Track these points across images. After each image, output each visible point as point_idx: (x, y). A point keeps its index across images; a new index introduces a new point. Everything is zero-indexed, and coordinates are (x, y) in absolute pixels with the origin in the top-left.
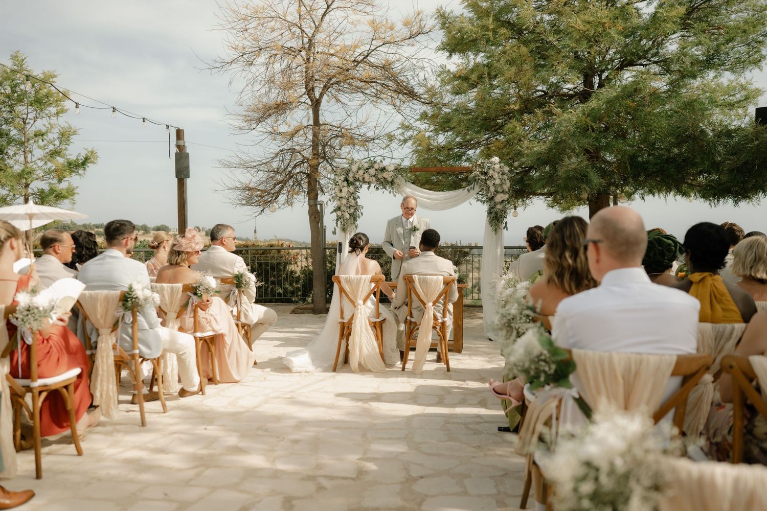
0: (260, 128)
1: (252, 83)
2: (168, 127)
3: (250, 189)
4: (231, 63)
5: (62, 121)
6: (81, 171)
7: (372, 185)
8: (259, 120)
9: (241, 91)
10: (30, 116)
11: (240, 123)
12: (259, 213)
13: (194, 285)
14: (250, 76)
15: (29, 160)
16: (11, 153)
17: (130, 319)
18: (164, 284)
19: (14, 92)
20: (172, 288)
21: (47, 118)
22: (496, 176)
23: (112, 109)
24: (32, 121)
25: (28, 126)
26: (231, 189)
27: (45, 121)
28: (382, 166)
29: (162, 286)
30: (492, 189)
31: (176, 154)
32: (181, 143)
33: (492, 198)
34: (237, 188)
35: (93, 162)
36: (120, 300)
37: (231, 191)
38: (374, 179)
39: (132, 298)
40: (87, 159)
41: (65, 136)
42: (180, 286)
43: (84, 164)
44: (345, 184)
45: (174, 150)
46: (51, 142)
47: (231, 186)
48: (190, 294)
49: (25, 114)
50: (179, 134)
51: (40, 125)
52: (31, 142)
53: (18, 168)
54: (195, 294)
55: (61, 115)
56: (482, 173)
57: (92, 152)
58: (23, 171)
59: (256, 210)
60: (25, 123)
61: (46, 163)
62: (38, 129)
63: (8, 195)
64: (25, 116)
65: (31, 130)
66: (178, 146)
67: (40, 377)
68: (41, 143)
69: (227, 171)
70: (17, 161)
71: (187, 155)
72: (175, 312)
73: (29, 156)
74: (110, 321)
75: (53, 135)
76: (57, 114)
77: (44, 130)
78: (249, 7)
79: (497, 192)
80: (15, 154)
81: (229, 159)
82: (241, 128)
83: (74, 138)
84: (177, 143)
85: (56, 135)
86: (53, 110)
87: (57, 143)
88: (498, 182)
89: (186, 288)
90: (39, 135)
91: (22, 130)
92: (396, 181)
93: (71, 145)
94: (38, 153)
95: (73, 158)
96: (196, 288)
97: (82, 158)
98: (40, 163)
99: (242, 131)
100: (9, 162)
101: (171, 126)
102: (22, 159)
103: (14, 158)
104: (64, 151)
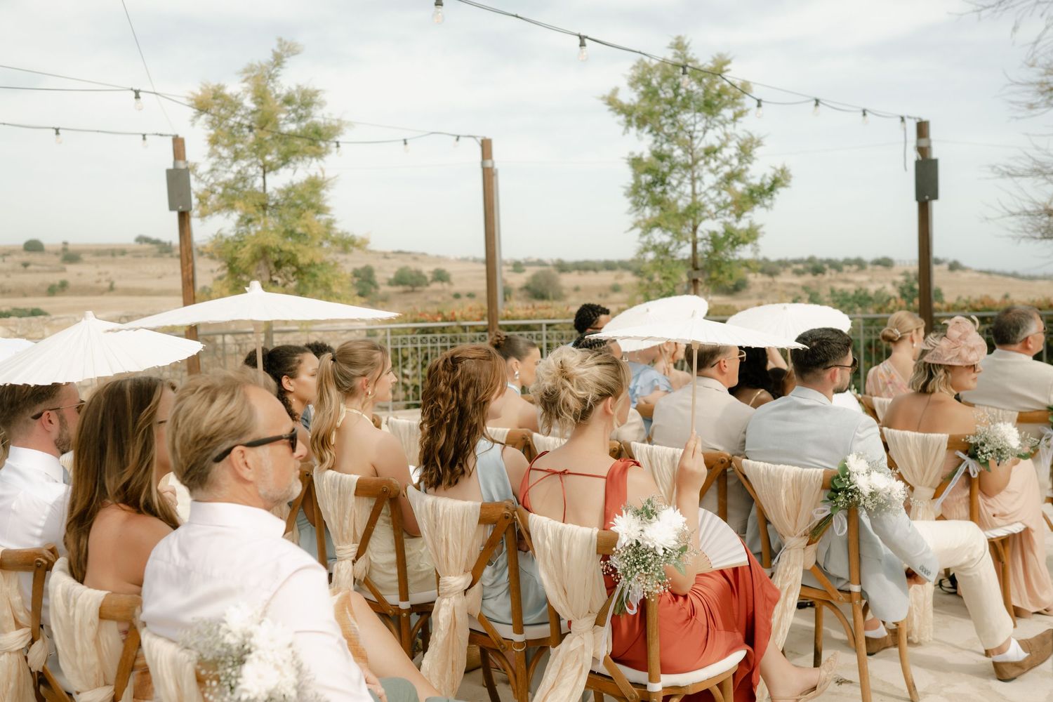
2: (903, 119)
5: (742, 129)
6: (767, 202)
9: (1034, 39)
10: (698, 127)
11: (1030, 97)
13: (972, 440)
15: (697, 190)
16: (674, 183)
17: (842, 528)
18: (908, 433)
19: (676, 95)
20: (925, 444)
21: (721, 127)
23: (814, 102)
24: (701, 134)
25: (696, 142)
27: (719, 131)
29: (905, 437)
31: (918, 163)
32: (924, 143)
35: (783, 185)
36: (824, 487)
37: (1013, 219)
39: (847, 491)
40: (775, 183)
41: (745, 152)
43: (771, 189)
45: (913, 156)
46: (726, 163)
47: (1016, 210)
48: (962, 455)
49: (691, 125)
50: (922, 129)
51: (712, 138)
52: (701, 162)
53: (682, 204)
54: (974, 456)
55: (740, 119)
57: (783, 171)
58: (689, 207)
60: (691, 137)
61: (719, 194)
62: (708, 144)
63: (671, 243)
64: (691, 128)
65: (700, 144)
66: (921, 150)
67: (666, 669)
68: (713, 164)
69: (1008, 183)
70: (681, 193)
71: (935, 162)
72: (931, 486)
73: (698, 184)
74: (804, 526)
75: (730, 151)
76: (735, 119)
77: (717, 144)
80: (680, 183)
81: (1012, 163)
83: (757, 152)
84: (918, 142)
85: (734, 151)
86: (727, 113)
87: (735, 162)
89: (954, 444)
90: (711, 152)
91: (688, 148)
93: (755, 162)
94: (709, 179)
95: (756, 182)
96: (976, 447)
97: (768, 181)
98: (713, 194)
99: (1034, 112)
100: (672, 195)
101: (909, 117)
102: (688, 190)
103: (678, 189)
104: (745, 172)
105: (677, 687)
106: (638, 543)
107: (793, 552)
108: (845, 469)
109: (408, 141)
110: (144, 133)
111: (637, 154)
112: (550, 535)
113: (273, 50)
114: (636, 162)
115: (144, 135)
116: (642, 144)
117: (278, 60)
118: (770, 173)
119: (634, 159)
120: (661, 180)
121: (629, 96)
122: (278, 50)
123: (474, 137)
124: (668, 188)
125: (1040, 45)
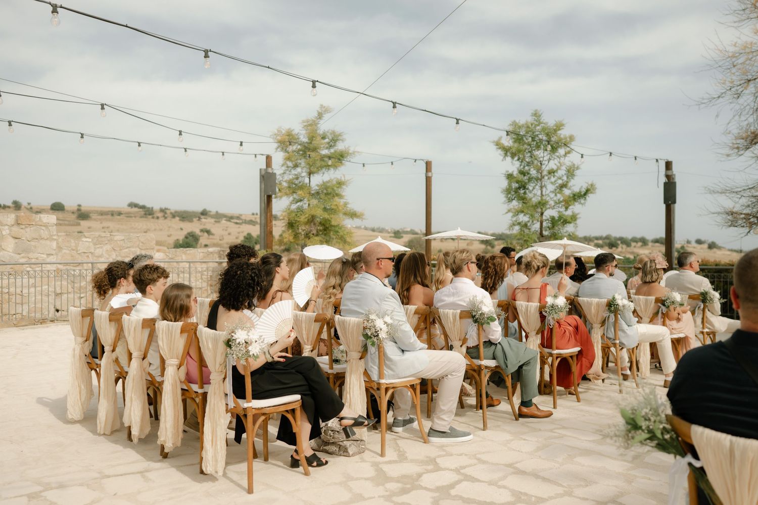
0: (748, 153)
1: (739, 114)
2: (657, 161)
3: (732, 213)
4: (719, 97)
5: (569, 160)
6: (582, 201)
8: (747, 148)
9: (727, 122)
10: (545, 159)
11: (727, 151)
12: (745, 234)
13: (663, 299)
14: (737, 107)
15: (544, 193)
16: (531, 188)
17: (613, 319)
18: (640, 296)
19: (533, 140)
20: (646, 300)
21: (558, 159)
23: (609, 154)
24: (547, 162)
25: (544, 167)
26: (714, 213)
27: (556, 161)
29: (639, 298)
31: (665, 184)
32: (669, 173)
34: (719, 213)
35: (591, 193)
36: (607, 306)
37: (714, 215)
39: (615, 305)
40: (587, 191)
41: (571, 172)
42: (653, 298)
43: (585, 194)
45: (663, 179)
46: (560, 178)
47: (713, 210)
48: (660, 305)
49: (541, 157)
50: (668, 165)
51: (552, 165)
52: (546, 178)
53: (535, 200)
54: (664, 305)
55: (568, 155)
57: (592, 185)
58: (539, 203)
59: (742, 232)
60: (541, 164)
61: (556, 195)
62: (550, 168)
63: (529, 221)
64: (541, 159)
65: (545, 169)
66: (667, 176)
67: (557, 348)
68: (553, 179)
69: (712, 197)
70: (535, 195)
71: (675, 183)
72: (649, 317)
73: (544, 189)
74: (600, 319)
75: (562, 172)
76: (565, 155)
77: (555, 168)
78: (737, 45)
80: (534, 188)
81: (716, 186)
82: (728, 155)
83: (577, 172)
84: (666, 172)
85: (564, 172)
86: (562, 151)
87: (565, 178)
89: (657, 300)
90: (552, 172)
91: (539, 170)
93: (575, 178)
94: (551, 188)
95: (576, 189)
96: (664, 301)
97: (584, 190)
98: (552, 195)
99: (730, 158)
100: (529, 195)
101: (660, 159)
102: (539, 193)
103: (533, 192)
104: (570, 184)
105: (560, 354)
106: (553, 305)
107: (596, 329)
108: (614, 298)
109: (393, 163)
110: (255, 154)
111: (510, 172)
112: (524, 306)
113: (318, 111)
114: (510, 176)
115: (255, 155)
116: (512, 166)
117: (320, 116)
118: (585, 186)
119: (508, 175)
120: (523, 186)
121: (507, 142)
122: (320, 111)
123: (423, 160)
124: (527, 191)
125: (730, 125)
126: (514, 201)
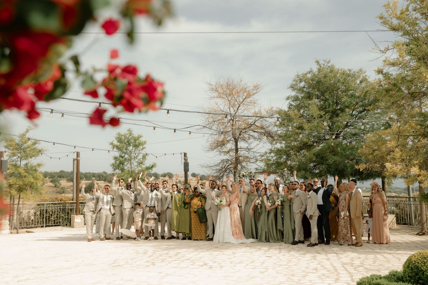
7: (248, 178)
10: (133, 151)
15: (132, 167)
16: (126, 164)
21: (139, 151)
22: (286, 174)
28: (250, 171)
30: (285, 179)
31: (184, 163)
33: (285, 182)
38: (248, 176)
40: (152, 167)
41: (144, 157)
44: (239, 177)
45: (184, 161)
46: (139, 159)
49: (131, 150)
50: (185, 154)
52: (133, 160)
56: (281, 174)
57: (155, 164)
60: (131, 153)
61: (138, 167)
65: (133, 155)
66: (185, 159)
68: (136, 160)
73: (132, 165)
75: (140, 157)
79: (286, 180)
83: (148, 158)
85: (141, 157)
87: (142, 160)
88: (286, 177)
91: (130, 156)
92: (255, 176)
93: (147, 160)
94: (136, 164)
95: (147, 165)
97: (151, 166)
98: (136, 167)
100: (126, 168)
102: (130, 166)
103: (127, 166)
104: (144, 163)
111: (116, 156)
114: (116, 158)
116: (117, 154)
118: (152, 164)
119: (115, 157)
120: (122, 163)
121: (116, 143)
124: (124, 165)
126: (117, 170)
